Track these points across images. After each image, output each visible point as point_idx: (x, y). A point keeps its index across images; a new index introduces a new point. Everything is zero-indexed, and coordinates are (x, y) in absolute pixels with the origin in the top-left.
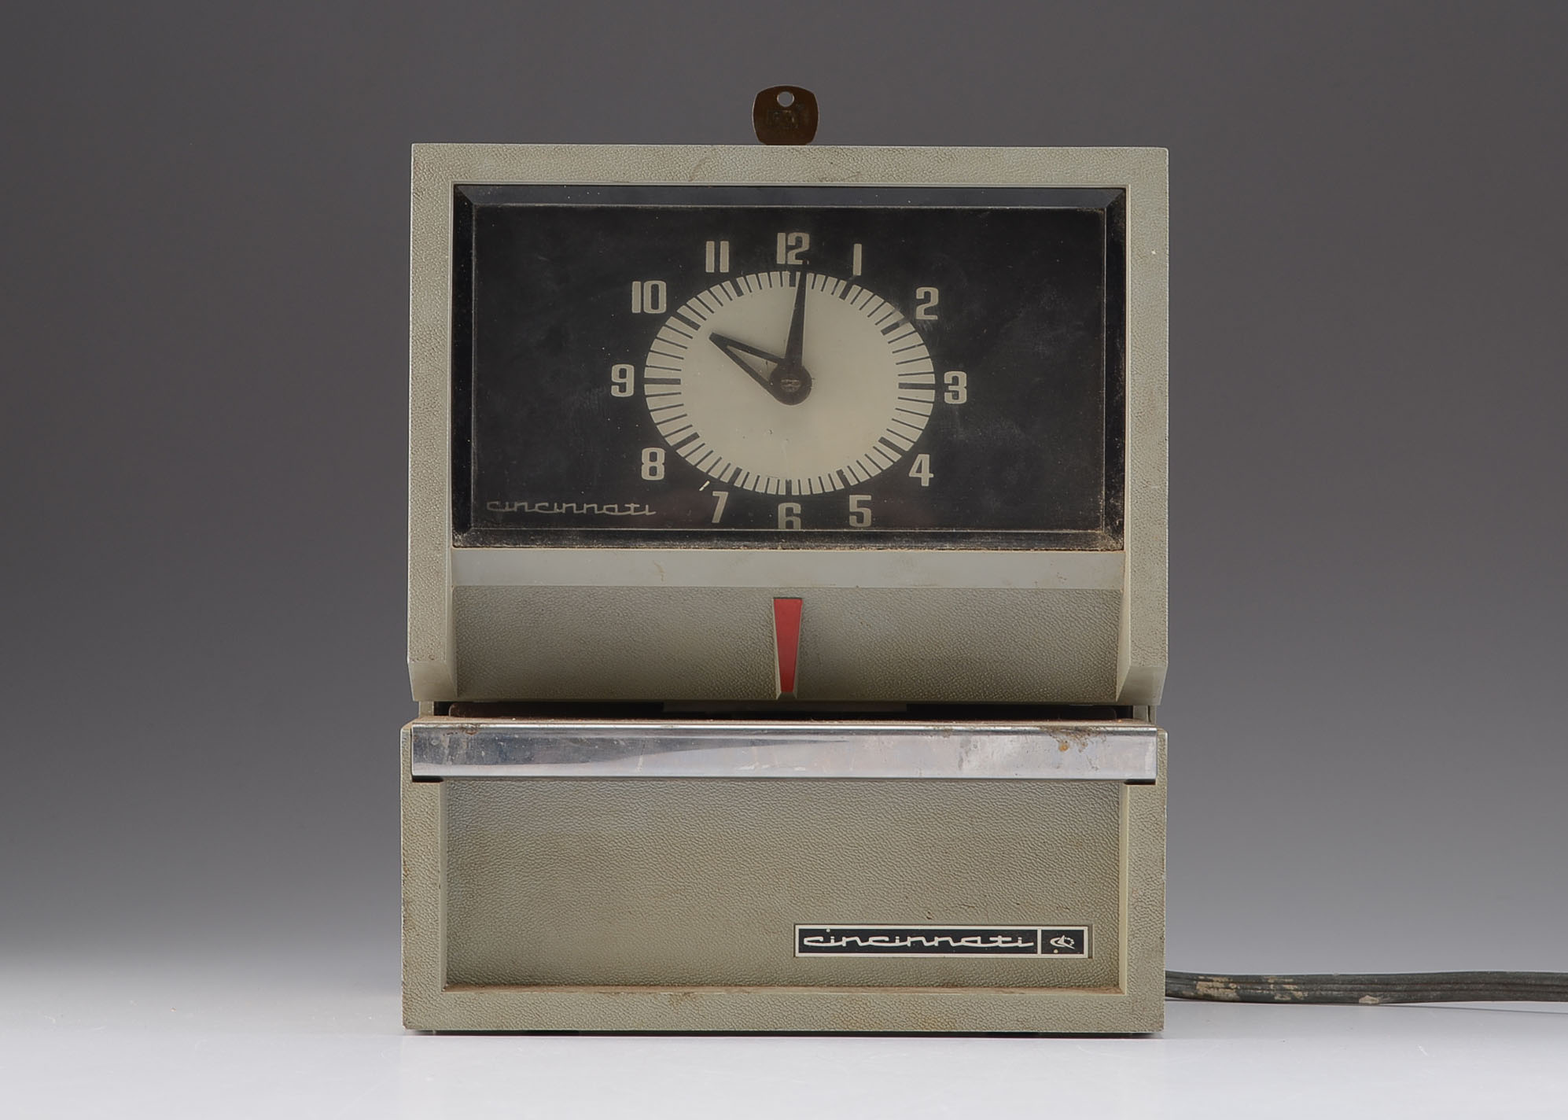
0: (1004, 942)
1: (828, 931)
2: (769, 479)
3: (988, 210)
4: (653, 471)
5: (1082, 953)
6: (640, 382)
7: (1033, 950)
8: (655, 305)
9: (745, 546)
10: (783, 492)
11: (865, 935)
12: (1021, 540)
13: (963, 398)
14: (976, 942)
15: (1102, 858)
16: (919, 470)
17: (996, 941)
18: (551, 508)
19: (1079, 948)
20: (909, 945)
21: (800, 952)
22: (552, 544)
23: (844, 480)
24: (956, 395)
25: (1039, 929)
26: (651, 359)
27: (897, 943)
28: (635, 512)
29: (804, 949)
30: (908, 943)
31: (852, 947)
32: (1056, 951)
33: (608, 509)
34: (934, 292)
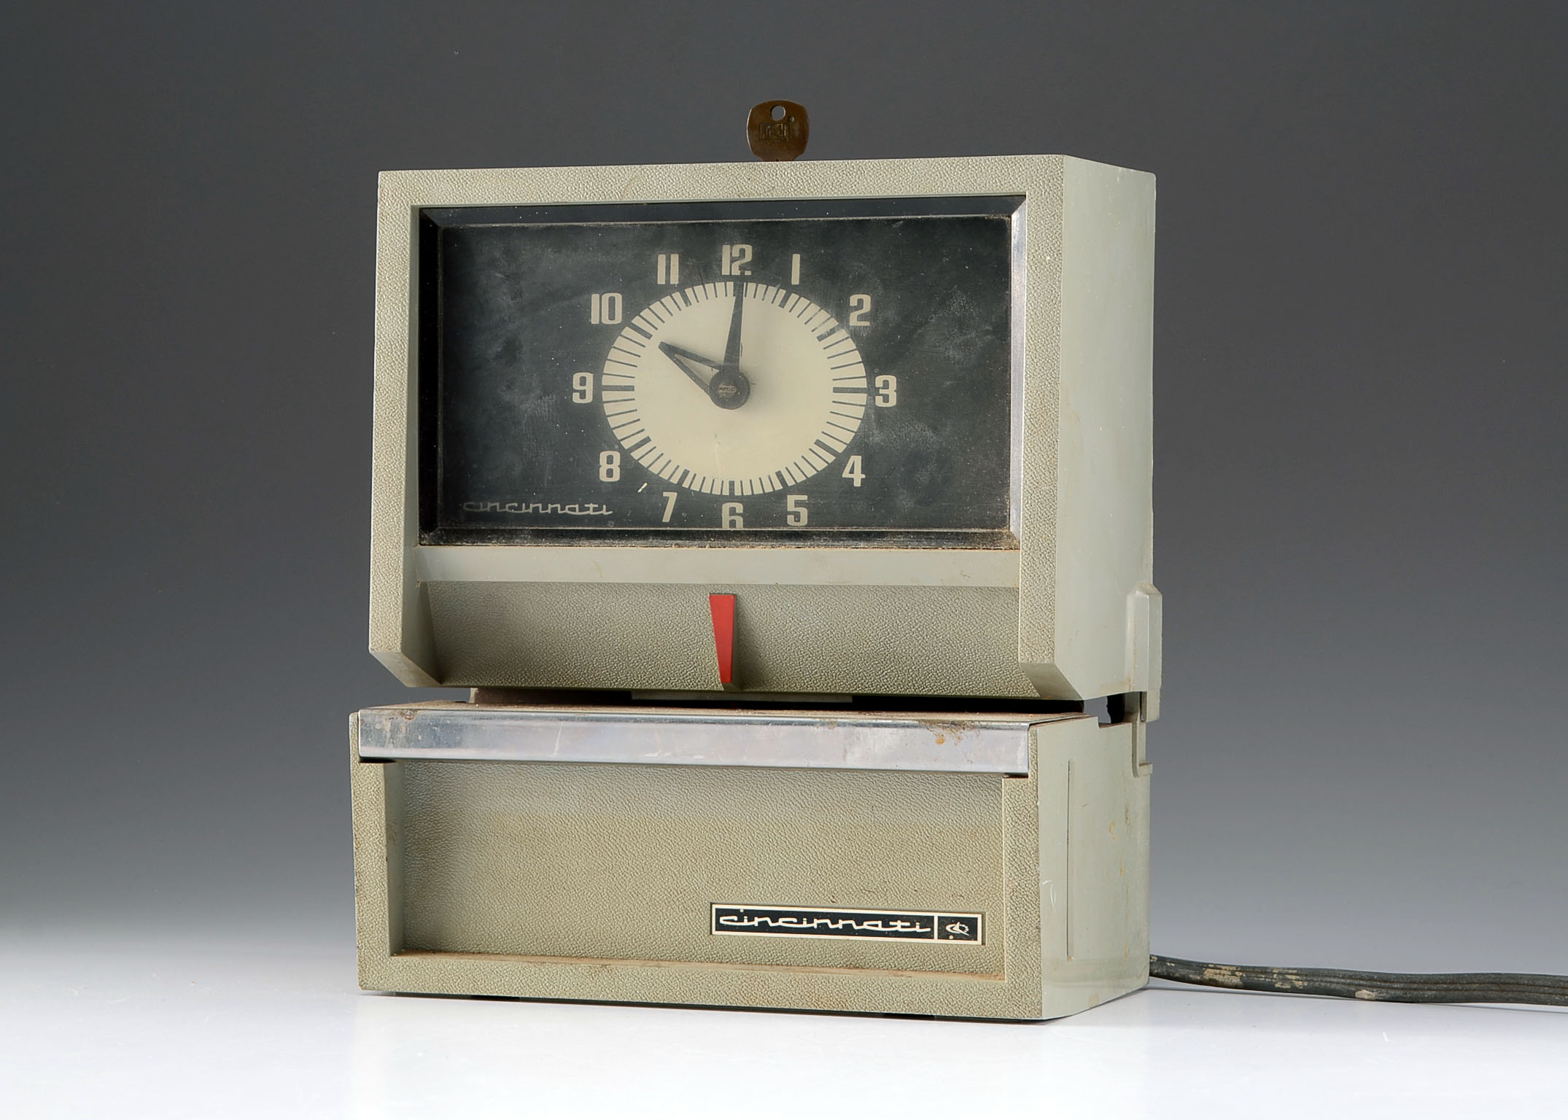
0: (903, 927)
1: (742, 911)
2: (714, 480)
3: (901, 220)
4: (610, 473)
5: (976, 939)
6: (598, 388)
7: (929, 935)
8: (612, 317)
9: (676, 544)
10: (726, 492)
11: (775, 916)
12: (931, 538)
13: (893, 402)
14: (877, 926)
15: (994, 848)
16: (852, 472)
17: (896, 926)
18: (520, 508)
19: (973, 935)
20: (816, 927)
21: (716, 930)
22: (505, 543)
23: (783, 481)
24: (886, 399)
25: (936, 916)
26: (609, 367)
27: (805, 925)
28: (594, 511)
29: (720, 927)
30: (815, 925)
31: (763, 928)
32: (951, 937)
33: (569, 509)
34: (867, 299)
